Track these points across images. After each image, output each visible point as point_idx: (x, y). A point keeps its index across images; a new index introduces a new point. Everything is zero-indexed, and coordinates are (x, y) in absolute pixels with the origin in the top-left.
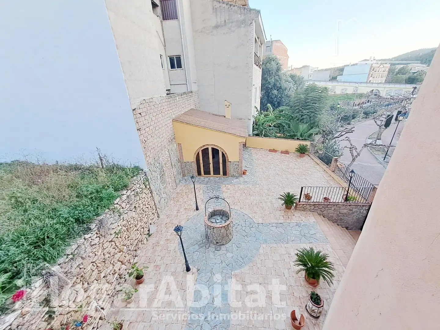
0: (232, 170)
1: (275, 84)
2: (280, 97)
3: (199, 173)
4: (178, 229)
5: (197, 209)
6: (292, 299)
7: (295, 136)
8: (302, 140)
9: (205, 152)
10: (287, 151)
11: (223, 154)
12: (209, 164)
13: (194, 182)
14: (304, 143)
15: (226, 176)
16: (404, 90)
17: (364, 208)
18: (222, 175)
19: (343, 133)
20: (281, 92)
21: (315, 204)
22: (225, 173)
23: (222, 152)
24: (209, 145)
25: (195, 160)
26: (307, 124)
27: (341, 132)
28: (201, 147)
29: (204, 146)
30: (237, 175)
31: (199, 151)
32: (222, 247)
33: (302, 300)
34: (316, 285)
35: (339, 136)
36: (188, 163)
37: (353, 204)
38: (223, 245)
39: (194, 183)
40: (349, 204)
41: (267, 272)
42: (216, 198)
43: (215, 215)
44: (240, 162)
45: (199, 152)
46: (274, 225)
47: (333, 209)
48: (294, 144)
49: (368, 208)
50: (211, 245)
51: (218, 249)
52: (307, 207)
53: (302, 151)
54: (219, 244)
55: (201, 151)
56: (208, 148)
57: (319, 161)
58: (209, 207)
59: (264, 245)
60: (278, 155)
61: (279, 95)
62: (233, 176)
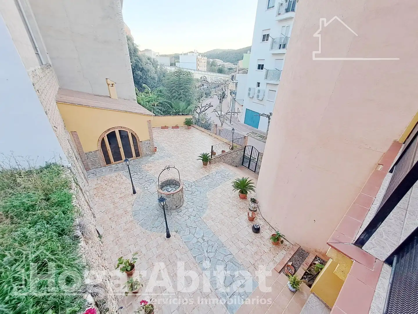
0: (144, 149)
1: (136, 65)
2: (145, 78)
3: (108, 162)
4: (163, 199)
5: (134, 192)
6: (241, 210)
7: (179, 112)
8: (186, 115)
9: (111, 136)
10: (177, 126)
11: (133, 136)
12: (119, 148)
13: (128, 165)
14: (188, 117)
15: (139, 157)
16: (219, 78)
17: (242, 150)
18: (135, 157)
19: (207, 108)
20: (145, 74)
21: (220, 156)
22: (138, 155)
23: (131, 133)
24: (115, 128)
25: (99, 148)
26: (185, 102)
27: (204, 107)
28: (106, 132)
29: (109, 130)
30: (150, 153)
31: (103, 136)
32: (181, 208)
33: (246, 208)
34: (246, 198)
35: (204, 110)
36: (91, 154)
37: (237, 150)
38: (181, 206)
39: (128, 167)
40: (236, 150)
41: (220, 206)
42: (168, 168)
43: (163, 187)
44: (151, 139)
45: (103, 138)
46: (204, 178)
47: (229, 156)
48: (180, 120)
49: (244, 150)
50: (172, 211)
51: (179, 211)
52: (216, 160)
53: (188, 123)
54: (178, 207)
55: (106, 137)
56: (115, 131)
57: (203, 129)
58: (144, 187)
59: (207, 193)
60: (171, 131)
61: (144, 77)
62: (147, 155)
